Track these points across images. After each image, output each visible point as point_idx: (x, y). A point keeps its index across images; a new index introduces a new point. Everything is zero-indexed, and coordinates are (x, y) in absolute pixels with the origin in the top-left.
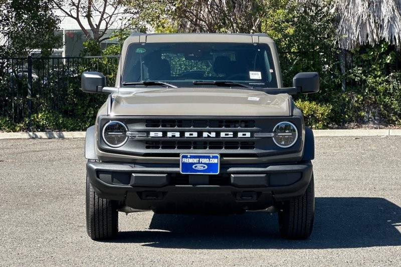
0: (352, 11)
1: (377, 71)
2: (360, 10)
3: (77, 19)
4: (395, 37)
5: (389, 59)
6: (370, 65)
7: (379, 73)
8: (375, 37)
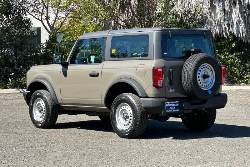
0: (214, 17)
1: (226, 52)
2: (219, 17)
3: (41, 21)
4: (240, 32)
5: (234, 45)
6: (222, 49)
7: (228, 54)
8: (227, 32)
